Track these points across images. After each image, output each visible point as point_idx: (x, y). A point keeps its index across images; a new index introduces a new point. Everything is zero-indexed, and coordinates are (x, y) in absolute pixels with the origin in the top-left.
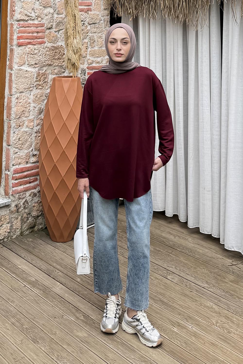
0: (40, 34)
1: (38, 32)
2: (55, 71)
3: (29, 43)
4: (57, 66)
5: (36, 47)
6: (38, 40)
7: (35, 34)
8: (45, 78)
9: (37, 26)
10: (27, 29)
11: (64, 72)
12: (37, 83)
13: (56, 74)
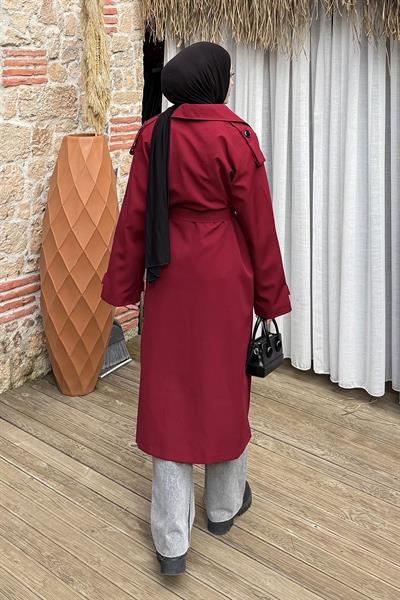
0: (39, 68)
1: (35, 65)
2: (63, 126)
3: (22, 82)
4: (66, 118)
5: (32, 88)
6: (36, 77)
7: (31, 68)
8: (47, 138)
9: (34, 54)
10: (18, 58)
11: (76, 128)
12: (34, 146)
13: (64, 131)
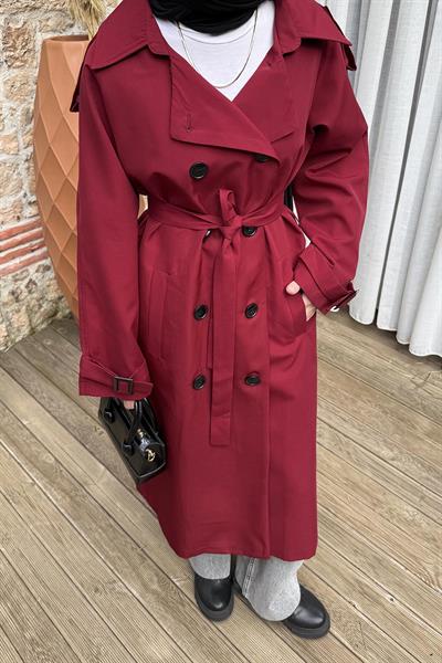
2: (50, 23)
4: (52, 10)
8: (26, 42)
11: (72, 26)
12: (8, 53)
13: (54, 31)
